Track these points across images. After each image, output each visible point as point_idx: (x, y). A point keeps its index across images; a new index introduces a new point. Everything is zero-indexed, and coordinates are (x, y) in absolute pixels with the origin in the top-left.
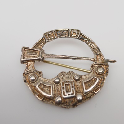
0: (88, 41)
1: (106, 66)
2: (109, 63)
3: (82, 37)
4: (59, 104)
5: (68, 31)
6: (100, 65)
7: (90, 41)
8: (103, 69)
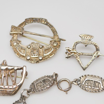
0: (51, 26)
1: (59, 42)
2: (61, 41)
3: (47, 24)
4: (28, 60)
5: (39, 19)
6: (55, 41)
7: (52, 26)
8: (57, 44)
